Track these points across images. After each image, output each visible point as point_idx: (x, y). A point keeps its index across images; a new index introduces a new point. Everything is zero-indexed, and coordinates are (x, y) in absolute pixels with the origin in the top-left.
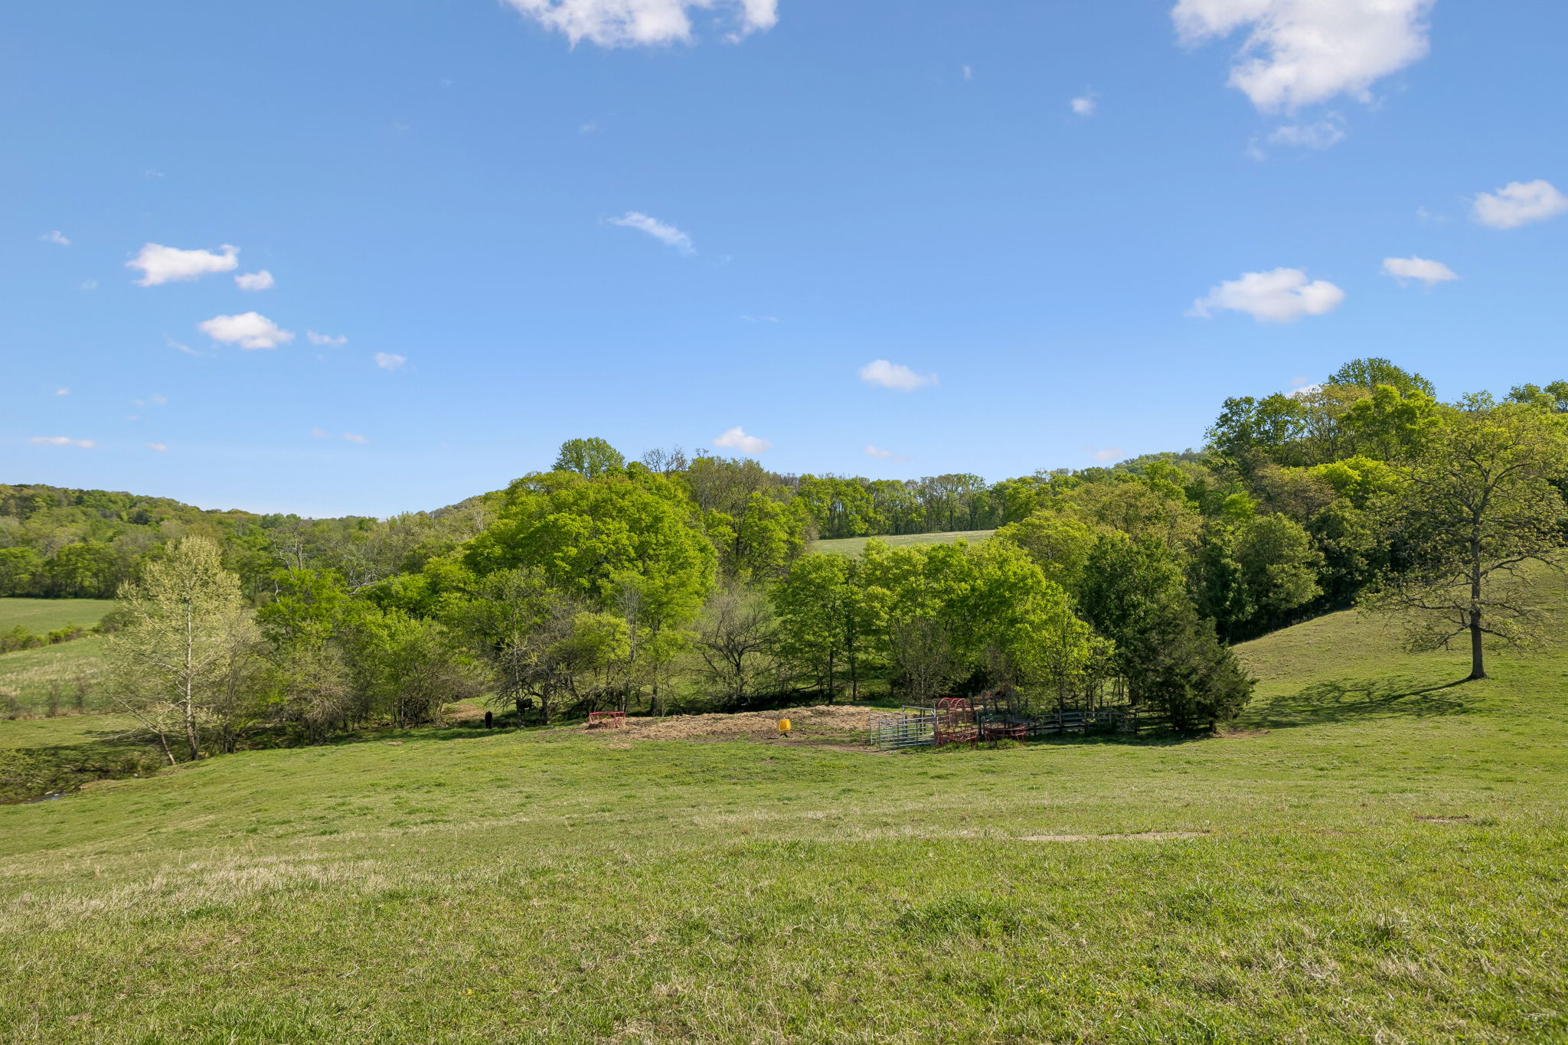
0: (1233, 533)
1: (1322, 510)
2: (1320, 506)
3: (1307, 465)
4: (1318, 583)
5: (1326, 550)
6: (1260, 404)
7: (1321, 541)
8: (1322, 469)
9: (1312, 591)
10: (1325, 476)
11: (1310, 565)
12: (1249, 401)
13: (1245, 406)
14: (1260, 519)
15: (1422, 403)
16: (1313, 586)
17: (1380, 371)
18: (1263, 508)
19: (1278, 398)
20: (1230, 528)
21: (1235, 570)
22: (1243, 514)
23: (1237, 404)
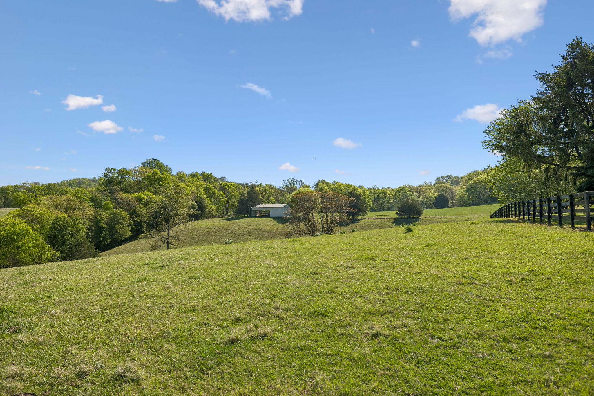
0: (105, 215)
1: (134, 208)
2: (133, 207)
3: (131, 193)
4: (131, 231)
5: (133, 220)
6: (118, 171)
7: (133, 218)
8: (135, 195)
9: (129, 234)
10: (136, 197)
11: (129, 226)
12: (114, 169)
13: (113, 171)
14: (114, 211)
15: (165, 176)
16: (129, 232)
17: (156, 164)
18: (115, 207)
19: (124, 169)
20: (104, 213)
21: (105, 227)
22: (109, 208)
23: (111, 170)
